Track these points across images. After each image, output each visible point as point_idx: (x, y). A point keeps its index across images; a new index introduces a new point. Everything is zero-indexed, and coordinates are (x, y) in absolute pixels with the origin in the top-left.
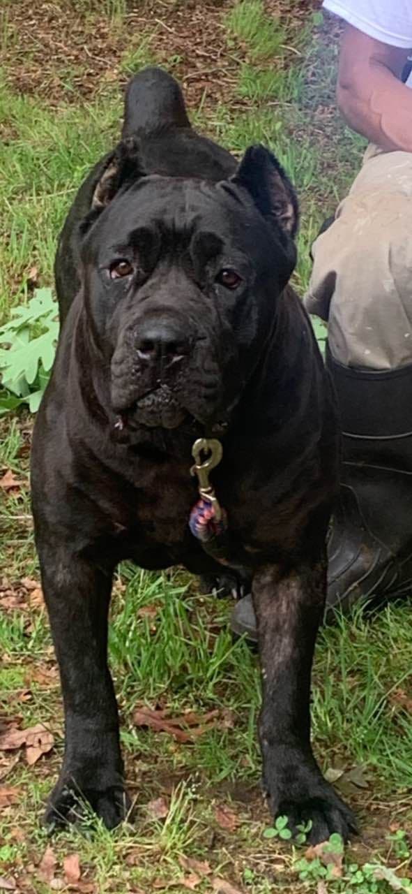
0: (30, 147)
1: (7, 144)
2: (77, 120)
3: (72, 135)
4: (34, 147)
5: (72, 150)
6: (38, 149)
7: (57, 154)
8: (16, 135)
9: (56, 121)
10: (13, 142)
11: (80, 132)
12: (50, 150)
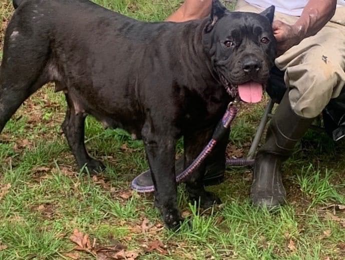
0: (143, 14)
1: (133, 12)
2: (162, 4)
3: (160, 10)
4: (144, 14)
5: (160, 16)
6: (146, 15)
7: (153, 17)
8: (137, 9)
9: (154, 3)
10: (136, 11)
11: (164, 8)
12: (151, 15)
